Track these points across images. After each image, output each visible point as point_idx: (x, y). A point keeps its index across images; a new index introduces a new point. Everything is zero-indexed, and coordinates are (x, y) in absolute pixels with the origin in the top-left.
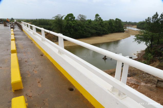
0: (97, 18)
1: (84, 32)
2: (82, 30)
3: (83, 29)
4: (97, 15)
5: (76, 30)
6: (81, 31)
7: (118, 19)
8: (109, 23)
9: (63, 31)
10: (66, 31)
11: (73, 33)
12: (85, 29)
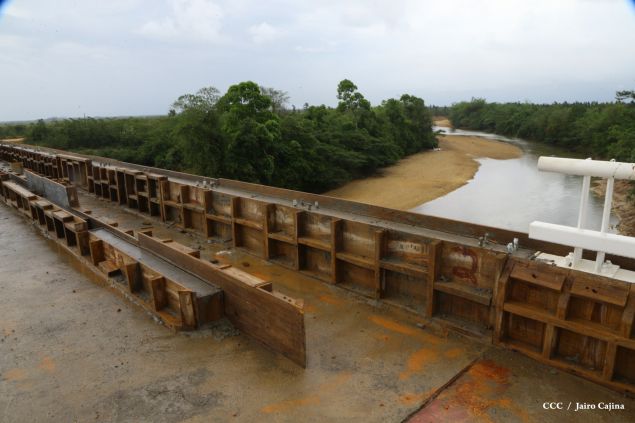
0: (348, 95)
1: (322, 168)
2: (306, 156)
3: (312, 151)
4: (346, 86)
5: (282, 160)
6: (305, 163)
7: (413, 99)
8: (390, 116)
9: (232, 171)
10: (246, 170)
11: (273, 176)
12: (320, 152)
